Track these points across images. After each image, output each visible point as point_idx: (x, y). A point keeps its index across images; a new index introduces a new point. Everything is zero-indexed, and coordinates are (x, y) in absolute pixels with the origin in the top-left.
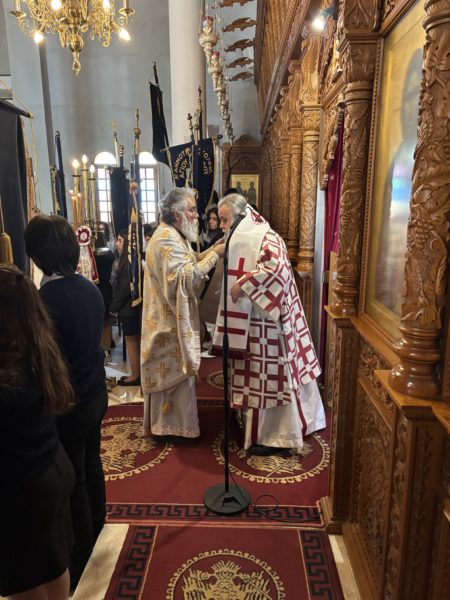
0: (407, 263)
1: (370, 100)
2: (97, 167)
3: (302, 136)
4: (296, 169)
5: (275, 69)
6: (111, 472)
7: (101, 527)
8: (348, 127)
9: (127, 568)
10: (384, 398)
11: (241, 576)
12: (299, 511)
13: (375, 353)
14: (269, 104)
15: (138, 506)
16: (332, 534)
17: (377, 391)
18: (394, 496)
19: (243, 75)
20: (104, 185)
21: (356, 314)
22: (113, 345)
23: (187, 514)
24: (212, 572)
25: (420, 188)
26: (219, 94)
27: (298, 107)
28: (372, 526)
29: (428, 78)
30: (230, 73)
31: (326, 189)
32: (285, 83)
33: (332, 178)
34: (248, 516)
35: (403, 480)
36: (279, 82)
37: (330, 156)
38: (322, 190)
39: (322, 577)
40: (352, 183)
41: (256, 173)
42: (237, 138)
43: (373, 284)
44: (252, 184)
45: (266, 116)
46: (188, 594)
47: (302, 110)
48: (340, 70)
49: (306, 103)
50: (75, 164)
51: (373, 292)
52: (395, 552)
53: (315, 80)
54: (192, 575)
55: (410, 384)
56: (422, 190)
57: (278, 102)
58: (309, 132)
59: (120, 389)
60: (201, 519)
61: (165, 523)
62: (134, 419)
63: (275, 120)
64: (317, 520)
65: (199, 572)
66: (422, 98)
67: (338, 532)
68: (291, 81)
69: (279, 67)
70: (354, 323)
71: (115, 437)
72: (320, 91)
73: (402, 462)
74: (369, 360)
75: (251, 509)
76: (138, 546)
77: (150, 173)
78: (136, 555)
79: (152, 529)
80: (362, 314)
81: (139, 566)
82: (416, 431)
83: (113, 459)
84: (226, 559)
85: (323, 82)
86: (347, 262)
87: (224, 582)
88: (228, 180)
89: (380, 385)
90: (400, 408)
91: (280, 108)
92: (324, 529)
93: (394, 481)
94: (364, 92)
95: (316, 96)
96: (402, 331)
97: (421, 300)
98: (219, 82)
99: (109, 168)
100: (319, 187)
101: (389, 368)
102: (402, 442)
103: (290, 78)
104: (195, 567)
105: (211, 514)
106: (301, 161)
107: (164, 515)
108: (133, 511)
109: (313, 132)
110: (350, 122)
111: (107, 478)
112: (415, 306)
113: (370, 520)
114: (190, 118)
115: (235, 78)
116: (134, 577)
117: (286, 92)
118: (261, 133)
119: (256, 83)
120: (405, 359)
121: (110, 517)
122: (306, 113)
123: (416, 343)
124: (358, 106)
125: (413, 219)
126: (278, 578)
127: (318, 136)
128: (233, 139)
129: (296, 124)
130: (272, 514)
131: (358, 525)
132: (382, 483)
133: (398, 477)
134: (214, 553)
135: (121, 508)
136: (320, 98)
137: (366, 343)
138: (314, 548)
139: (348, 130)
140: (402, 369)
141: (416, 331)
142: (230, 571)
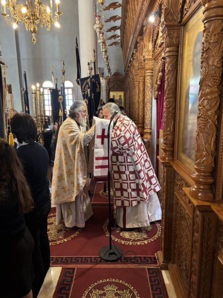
1: (177, 56)
2: (44, 88)
3: (145, 73)
4: (142, 89)
5: (131, 41)
6: (53, 241)
7: (48, 269)
9: (61, 289)
10: (187, 201)
11: (118, 292)
12: (146, 258)
13: (182, 179)
14: (128, 57)
15: (66, 258)
16: (163, 269)
17: (184, 198)
18: (193, 250)
19: (115, 43)
20: (48, 98)
21: (173, 160)
23: (91, 261)
24: (104, 290)
25: (202, 99)
26: (104, 52)
27: (142, 59)
28: (183, 265)
29: (205, 46)
30: (109, 42)
31: (157, 99)
32: (136, 47)
33: (160, 93)
34: (121, 262)
35: (198, 242)
36: (133, 46)
37: (159, 83)
38: (155, 99)
39: (158, 292)
40: (169, 96)
41: (122, 91)
42: (112, 74)
43: (181, 145)
44: (120, 96)
45: (127, 63)
47: (144, 60)
48: (162, 41)
49: (146, 57)
50: (33, 87)
51: (181, 149)
52: (195, 278)
53: (150, 46)
54: (94, 292)
55: (200, 194)
56: (204, 100)
57: (132, 56)
58: (148, 71)
60: (97, 264)
61: (80, 266)
63: (131, 65)
64: (155, 263)
65: (97, 290)
66: (202, 56)
67: (166, 269)
69: (133, 39)
70: (171, 164)
71: (54, 223)
72: (153, 51)
73: (197, 233)
74: (180, 183)
75: (123, 258)
76: (66, 278)
77: (70, 91)
78: (65, 283)
79: (74, 269)
80: (176, 160)
81: (67, 288)
82: (203, 218)
83: (53, 234)
84: (110, 283)
85: (154, 47)
86: (168, 135)
87: (110, 295)
88: (108, 94)
89: (185, 195)
90: (195, 206)
91: (133, 59)
92: (159, 267)
93: (193, 242)
94: (174, 52)
95: (151, 54)
96: (196, 169)
97: (204, 153)
98: (104, 47)
99: (50, 89)
100: (153, 98)
101: (190, 186)
102: (197, 223)
103: (138, 45)
104: (95, 288)
105: (103, 261)
106: (144, 85)
107: (80, 262)
108: (64, 260)
109: (150, 71)
110: (168, 66)
111: (50, 244)
112: (202, 156)
113: (182, 262)
114: (89, 64)
115: (111, 45)
116: (64, 294)
117: (137, 51)
118: (125, 71)
119: (122, 47)
120: (197, 182)
121: (52, 263)
122: (146, 62)
123: (202, 174)
124: (171, 59)
125: (199, 114)
126: (137, 292)
127: (152, 73)
128: (111, 74)
129: (142, 67)
130: (133, 260)
131: (176, 265)
132: (187, 243)
133: (195, 240)
134: (105, 281)
135: (58, 259)
136: (153, 55)
137: (178, 174)
138: (154, 277)
139: (167, 70)
140: (196, 187)
141: (202, 168)
142: (113, 289)
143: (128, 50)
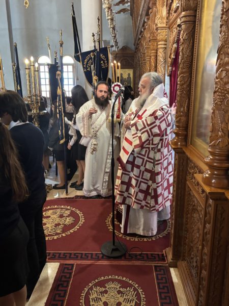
0: (213, 113)
1: (195, 22)
2: (40, 65)
3: (157, 45)
4: (153, 64)
5: (142, 6)
6: (49, 235)
8: (182, 38)
9: (59, 286)
10: (200, 191)
11: (121, 289)
12: (154, 255)
13: (196, 166)
14: (139, 27)
15: (64, 253)
16: (171, 267)
17: (196, 188)
18: (204, 243)
19: (124, 10)
20: (45, 76)
21: (186, 146)
22: (50, 167)
23: (92, 257)
24: (105, 287)
25: (220, 70)
26: (110, 21)
27: (155, 27)
28: (193, 262)
29: (225, 7)
30: (116, 9)
31: (170, 76)
32: (147, 14)
33: (174, 69)
34: (125, 258)
35: (209, 234)
36: (144, 13)
37: (173, 56)
38: (168, 76)
39: (166, 290)
40: (184, 70)
41: (132, 68)
42: (120, 48)
43: (195, 128)
44: (129, 74)
45: (137, 34)
46: (92, 299)
47: (157, 29)
48: (178, 5)
49: (159, 25)
50: (27, 62)
51: (195, 133)
52: (205, 273)
53: (164, 12)
54: (94, 289)
55: (213, 181)
57: (143, 26)
58: (161, 43)
59: (54, 191)
60: (99, 260)
61: (79, 262)
62: (62, 207)
63: (142, 37)
64: (164, 260)
65: (98, 288)
66: (222, 18)
67: (175, 266)
68: (151, 13)
69: (144, 5)
70: (184, 149)
71: (52, 216)
72: (167, 18)
73: (209, 224)
74: (193, 171)
75: (127, 255)
76: (65, 274)
77: (70, 68)
78: (63, 279)
79: (73, 265)
80: (189, 145)
81: (65, 285)
82: (216, 206)
83: (50, 228)
84: (113, 280)
85: (169, 13)
86: (181, 116)
87: (112, 293)
89: (198, 184)
90: (208, 193)
91: (145, 29)
92: (167, 265)
93: (205, 234)
94: (191, 17)
95: (165, 21)
96: (210, 152)
97: (220, 134)
98: (110, 13)
99: (48, 65)
100: (166, 74)
101: (202, 173)
102: (209, 213)
103: (150, 11)
104: (96, 285)
105: (105, 257)
106: (156, 60)
107: (79, 258)
108: (61, 256)
109: (163, 43)
110: (183, 35)
111: (47, 239)
112: (217, 137)
113: (192, 258)
114: (93, 35)
115: (119, 12)
116: (62, 290)
117: (148, 19)
118: (134, 45)
119: (131, 15)
120: (211, 166)
121: (49, 259)
122: (159, 31)
123: (217, 158)
124: (188, 25)
125: (216, 88)
126: (141, 290)
127: (166, 44)
128: (118, 48)
129: (154, 38)
130: (138, 257)
131: (186, 262)
132: (199, 238)
133: (207, 232)
134: (106, 278)
135: (55, 254)
136: (167, 22)
137: (191, 161)
138: (162, 274)
139: (182, 39)
140: (209, 172)
141: (217, 151)
142: (115, 287)
143: (139, 18)
